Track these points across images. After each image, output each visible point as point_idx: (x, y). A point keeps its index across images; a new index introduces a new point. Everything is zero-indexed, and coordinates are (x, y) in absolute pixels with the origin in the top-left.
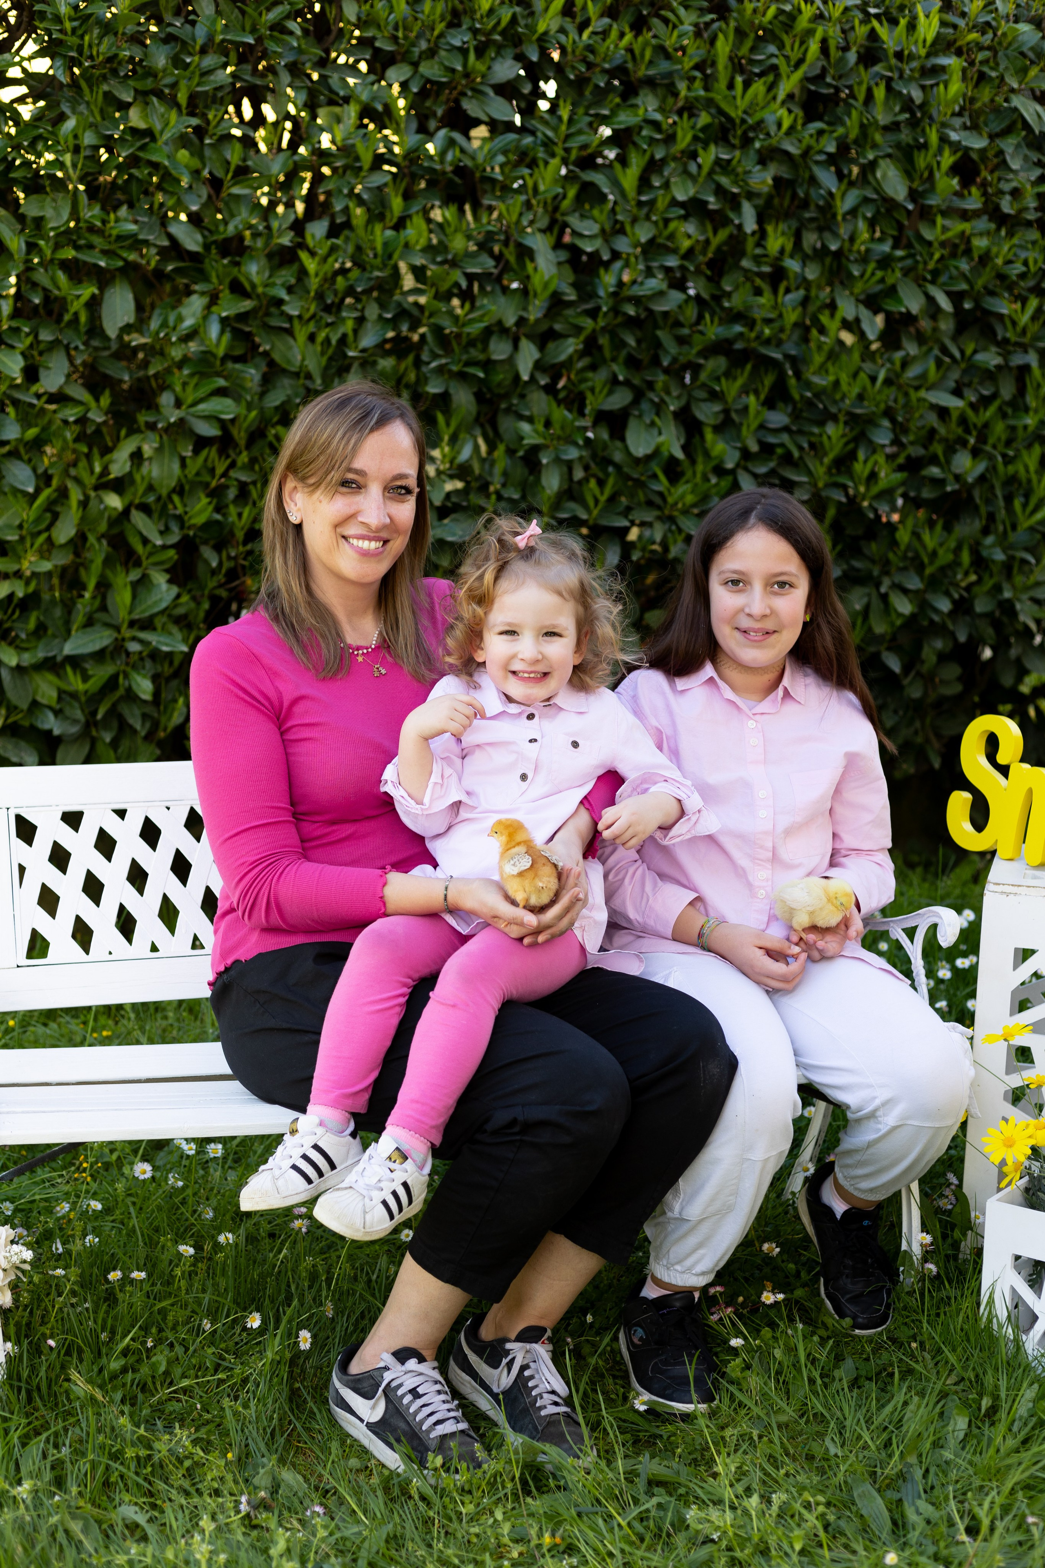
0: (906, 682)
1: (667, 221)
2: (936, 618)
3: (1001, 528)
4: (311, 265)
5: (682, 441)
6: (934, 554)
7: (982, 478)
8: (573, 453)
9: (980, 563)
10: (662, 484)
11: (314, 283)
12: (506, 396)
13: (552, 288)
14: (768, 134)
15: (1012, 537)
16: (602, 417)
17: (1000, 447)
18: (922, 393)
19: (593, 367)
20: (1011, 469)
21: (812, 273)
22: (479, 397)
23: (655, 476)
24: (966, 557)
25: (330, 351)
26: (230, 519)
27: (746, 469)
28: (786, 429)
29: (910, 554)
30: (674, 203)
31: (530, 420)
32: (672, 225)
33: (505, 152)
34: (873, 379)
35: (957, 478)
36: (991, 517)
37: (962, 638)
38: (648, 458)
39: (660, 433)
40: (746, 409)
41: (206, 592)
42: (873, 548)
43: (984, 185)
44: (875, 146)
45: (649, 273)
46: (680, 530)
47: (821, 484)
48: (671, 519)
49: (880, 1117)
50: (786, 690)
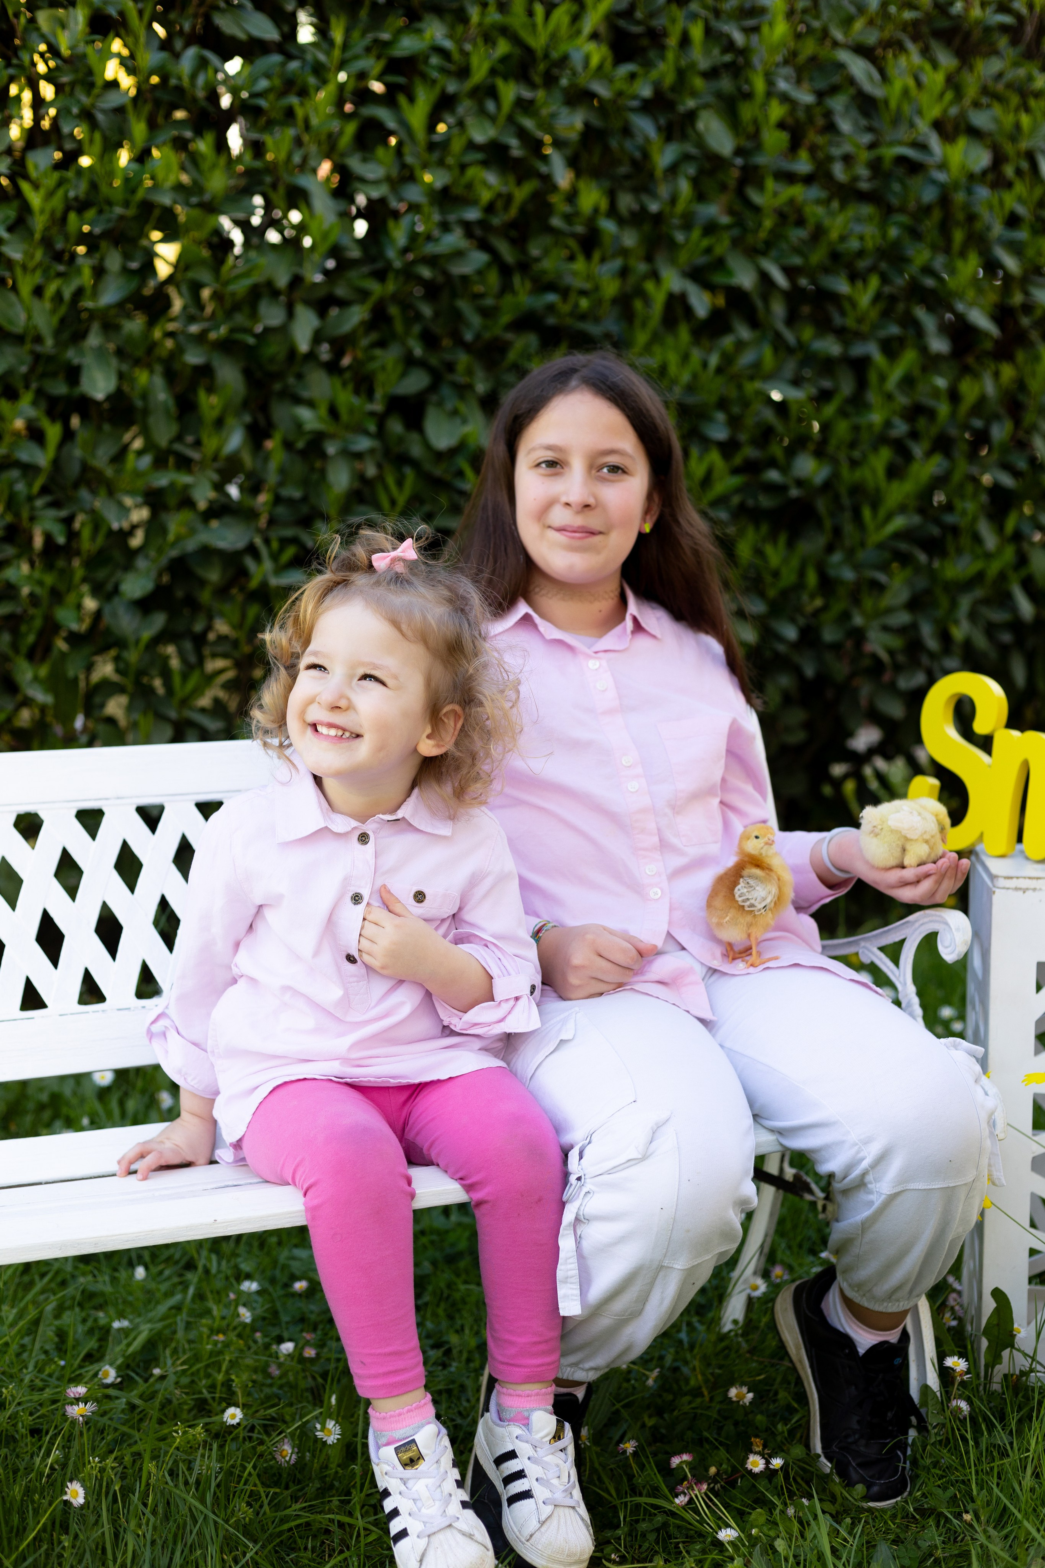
1: (463, 167)
2: (781, 648)
3: (848, 542)
4: (35, 199)
6: (776, 574)
7: (827, 486)
8: (363, 444)
9: (827, 585)
11: (39, 223)
12: (278, 376)
13: (333, 238)
14: (574, 74)
15: (861, 555)
16: (394, 403)
17: (846, 450)
19: (382, 344)
21: (630, 239)
22: (247, 373)
23: (460, 474)
24: (812, 578)
25: (63, 310)
30: (471, 146)
31: (311, 404)
32: (471, 172)
33: (268, 76)
34: (705, 365)
35: (800, 483)
36: (837, 532)
37: (809, 671)
38: (452, 452)
39: (465, 421)
43: (813, 150)
44: (694, 94)
45: (445, 227)
49: (871, 1183)
50: (635, 620)
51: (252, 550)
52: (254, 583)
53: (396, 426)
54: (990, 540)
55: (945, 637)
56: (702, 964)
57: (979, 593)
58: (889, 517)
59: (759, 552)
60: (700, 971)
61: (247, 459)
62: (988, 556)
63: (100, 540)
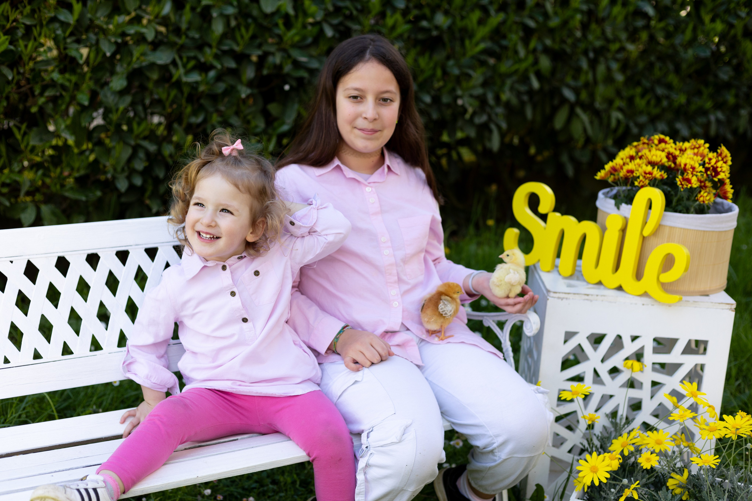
3: (457, 55)
5: (292, 4)
6: (423, 71)
7: (450, 28)
8: (230, 11)
9: (446, 76)
10: (281, 29)
15: (462, 62)
17: (459, 11)
20: (463, 23)
23: (277, 25)
24: (439, 73)
26: (19, 49)
27: (327, 22)
35: (437, 28)
36: (452, 50)
37: (434, 116)
38: (273, 14)
41: (4, 95)
46: (289, 56)
48: (284, 50)
49: (496, 452)
50: (389, 167)
51: (174, 63)
52: (174, 79)
54: (522, 53)
55: (497, 99)
56: (417, 336)
57: (515, 78)
58: (477, 44)
59: (416, 61)
60: (416, 340)
61: (173, 18)
62: (520, 61)
63: (99, 59)
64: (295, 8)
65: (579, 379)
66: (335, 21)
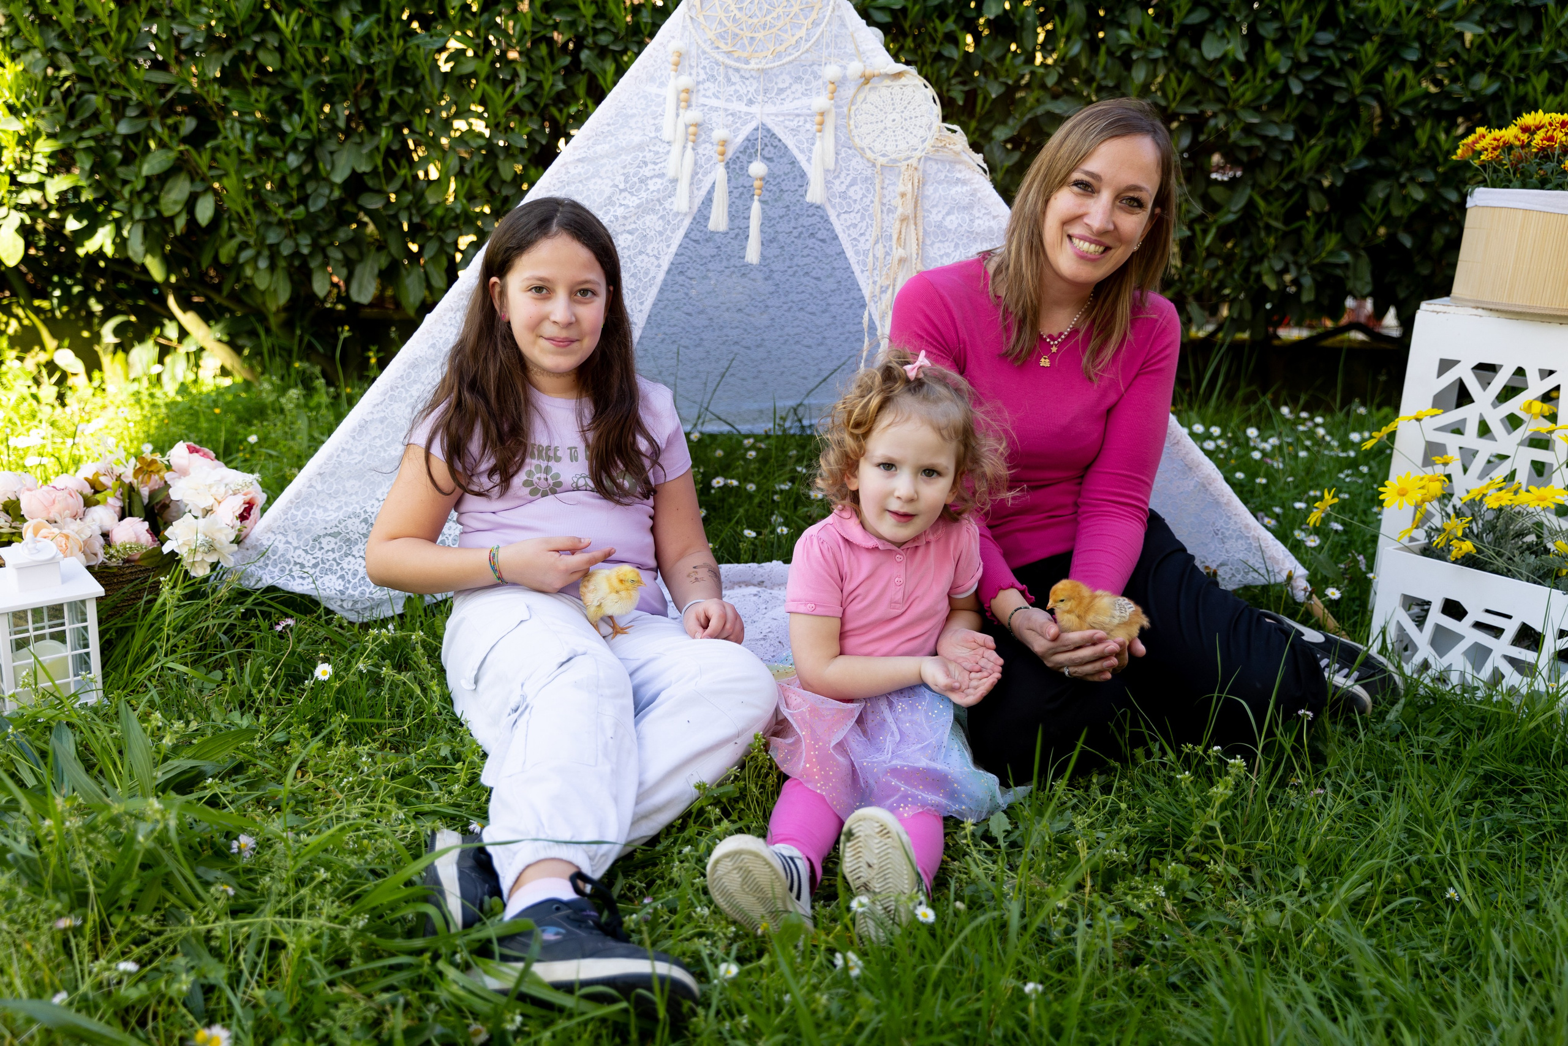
0: (1416, 259)
2: (1446, 207)
5: (1246, 49)
8: (1158, 54)
10: (1228, 82)
16: (1184, 30)
17: (1515, 72)
18: (1451, 24)
20: (1522, 89)
23: (1222, 75)
27: (1297, 77)
28: (1331, 45)
29: (1427, 154)
31: (1127, 28)
38: (1218, 61)
39: (1229, 43)
40: (1299, 27)
42: (1399, 148)
46: (1238, 119)
47: (1357, 91)
48: (1231, 111)
53: (1184, 44)
63: (987, 106)
64: (1247, 55)
65: (1457, 430)
66: (1309, 77)
